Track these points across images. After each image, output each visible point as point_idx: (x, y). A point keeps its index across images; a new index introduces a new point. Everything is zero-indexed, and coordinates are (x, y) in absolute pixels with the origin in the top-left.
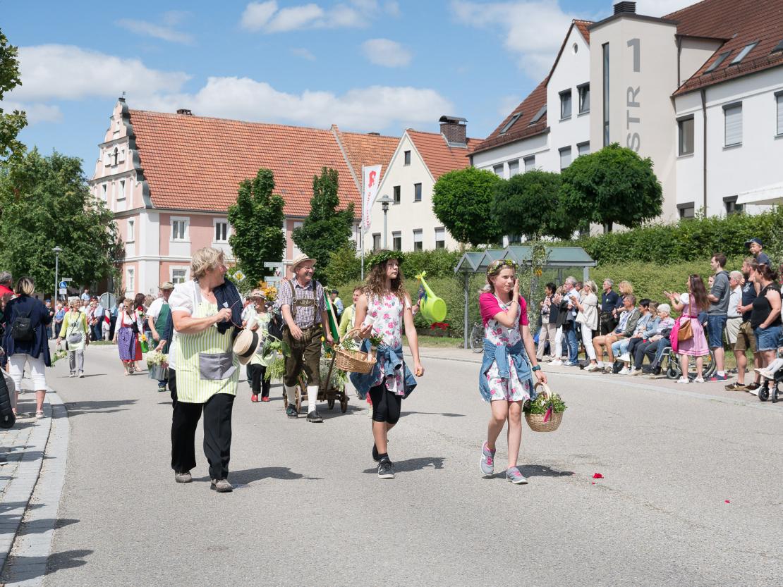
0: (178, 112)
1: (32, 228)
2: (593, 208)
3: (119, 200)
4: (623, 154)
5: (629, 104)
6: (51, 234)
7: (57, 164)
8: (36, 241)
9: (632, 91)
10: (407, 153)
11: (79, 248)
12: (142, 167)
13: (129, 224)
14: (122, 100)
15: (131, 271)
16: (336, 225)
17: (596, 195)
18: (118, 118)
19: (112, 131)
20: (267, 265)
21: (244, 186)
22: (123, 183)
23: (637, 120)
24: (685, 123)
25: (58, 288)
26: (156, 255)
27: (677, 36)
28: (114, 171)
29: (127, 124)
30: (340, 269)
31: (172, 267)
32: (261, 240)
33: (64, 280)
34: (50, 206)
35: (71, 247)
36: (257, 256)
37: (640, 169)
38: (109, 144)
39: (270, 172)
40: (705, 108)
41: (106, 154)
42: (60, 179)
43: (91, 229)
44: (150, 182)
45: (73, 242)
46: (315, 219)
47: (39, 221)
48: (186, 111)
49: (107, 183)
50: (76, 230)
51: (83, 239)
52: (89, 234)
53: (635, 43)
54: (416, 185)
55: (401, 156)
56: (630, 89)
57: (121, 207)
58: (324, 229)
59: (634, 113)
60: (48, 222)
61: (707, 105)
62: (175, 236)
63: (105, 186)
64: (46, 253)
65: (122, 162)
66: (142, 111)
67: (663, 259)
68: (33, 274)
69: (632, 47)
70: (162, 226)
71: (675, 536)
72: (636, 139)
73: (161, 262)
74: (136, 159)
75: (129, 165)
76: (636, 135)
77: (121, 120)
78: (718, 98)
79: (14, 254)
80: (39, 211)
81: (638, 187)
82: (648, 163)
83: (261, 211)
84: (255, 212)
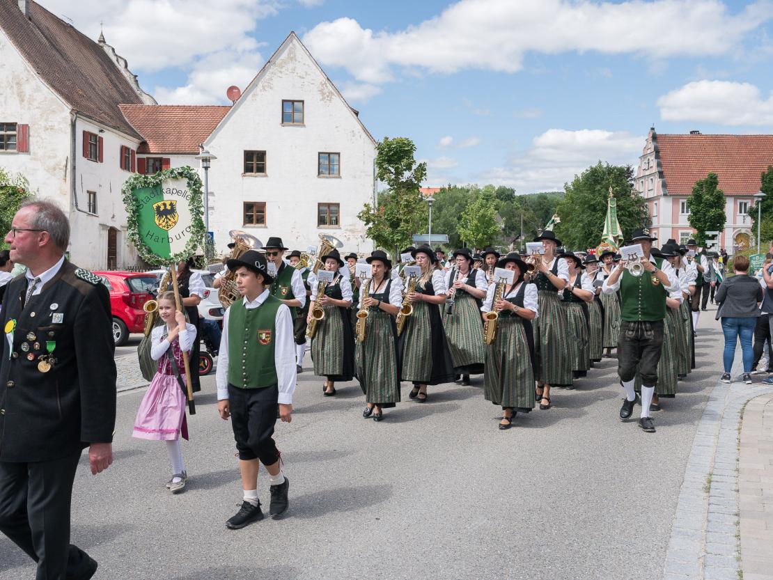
0: (691, 133)
3: (649, 191)
7: (610, 171)
12: (663, 170)
13: (654, 206)
14: (653, 129)
19: (647, 148)
20: (707, 233)
21: (697, 185)
22: (652, 179)
26: (670, 224)
28: (647, 173)
29: (655, 143)
31: (680, 232)
36: (705, 227)
38: (645, 156)
39: (715, 175)
41: (643, 162)
42: (611, 180)
43: (630, 209)
44: (668, 180)
46: (765, 199)
48: (696, 132)
49: (643, 180)
57: (651, 195)
62: (683, 212)
63: (642, 182)
65: (651, 167)
66: (665, 135)
70: (674, 206)
73: (673, 228)
74: (659, 165)
75: (655, 169)
77: (651, 141)
79: (584, 225)
83: (707, 199)
84: (703, 201)
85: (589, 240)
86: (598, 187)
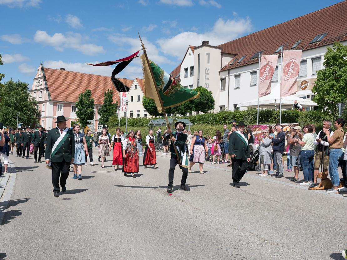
0: (61, 69)
1: (10, 106)
2: (193, 106)
3: (40, 97)
4: (203, 90)
5: (206, 74)
6: (16, 108)
7: (19, 85)
8: (11, 110)
9: (207, 70)
10: (136, 86)
11: (25, 113)
12: (48, 87)
13: (43, 106)
14: (42, 64)
15: (43, 121)
16: (112, 108)
17: (194, 102)
18: (40, 70)
19: (38, 74)
20: (88, 121)
21: (81, 95)
22: (41, 92)
23: (208, 79)
24: (223, 80)
25: (18, 126)
26: (52, 116)
27: (221, 53)
28: (38, 88)
29: (43, 72)
30: (112, 123)
32: (86, 113)
33: (20, 123)
34: (16, 99)
35: (23, 112)
37: (208, 95)
38: (37, 79)
39: (90, 90)
40: (229, 76)
41: (36, 82)
42: (20, 90)
43: (30, 107)
44: (51, 92)
45: (23, 111)
46: (105, 106)
47: (12, 103)
48: (63, 69)
49: (36, 92)
50: (25, 107)
51: (27, 110)
52: (29, 108)
53: (208, 54)
54: (138, 96)
55: (133, 87)
56: (206, 69)
57: (41, 100)
58: (107, 110)
59: (207, 76)
60: (15, 104)
61: (230, 75)
62: (58, 110)
63: (35, 93)
64: (14, 114)
65: (41, 85)
66: (48, 68)
67: (213, 123)
68: (10, 121)
69: (207, 55)
70: (54, 107)
71: (199, 218)
72: (208, 85)
73: (53, 118)
74: (46, 84)
75: (43, 86)
76: (208, 84)
77: (41, 71)
78: (233, 73)
79: (3, 114)
80: (13, 100)
81: (207, 100)
82: (211, 93)
83: (87, 103)
84: (85, 104)
85: (6, 123)
86: (12, 93)
